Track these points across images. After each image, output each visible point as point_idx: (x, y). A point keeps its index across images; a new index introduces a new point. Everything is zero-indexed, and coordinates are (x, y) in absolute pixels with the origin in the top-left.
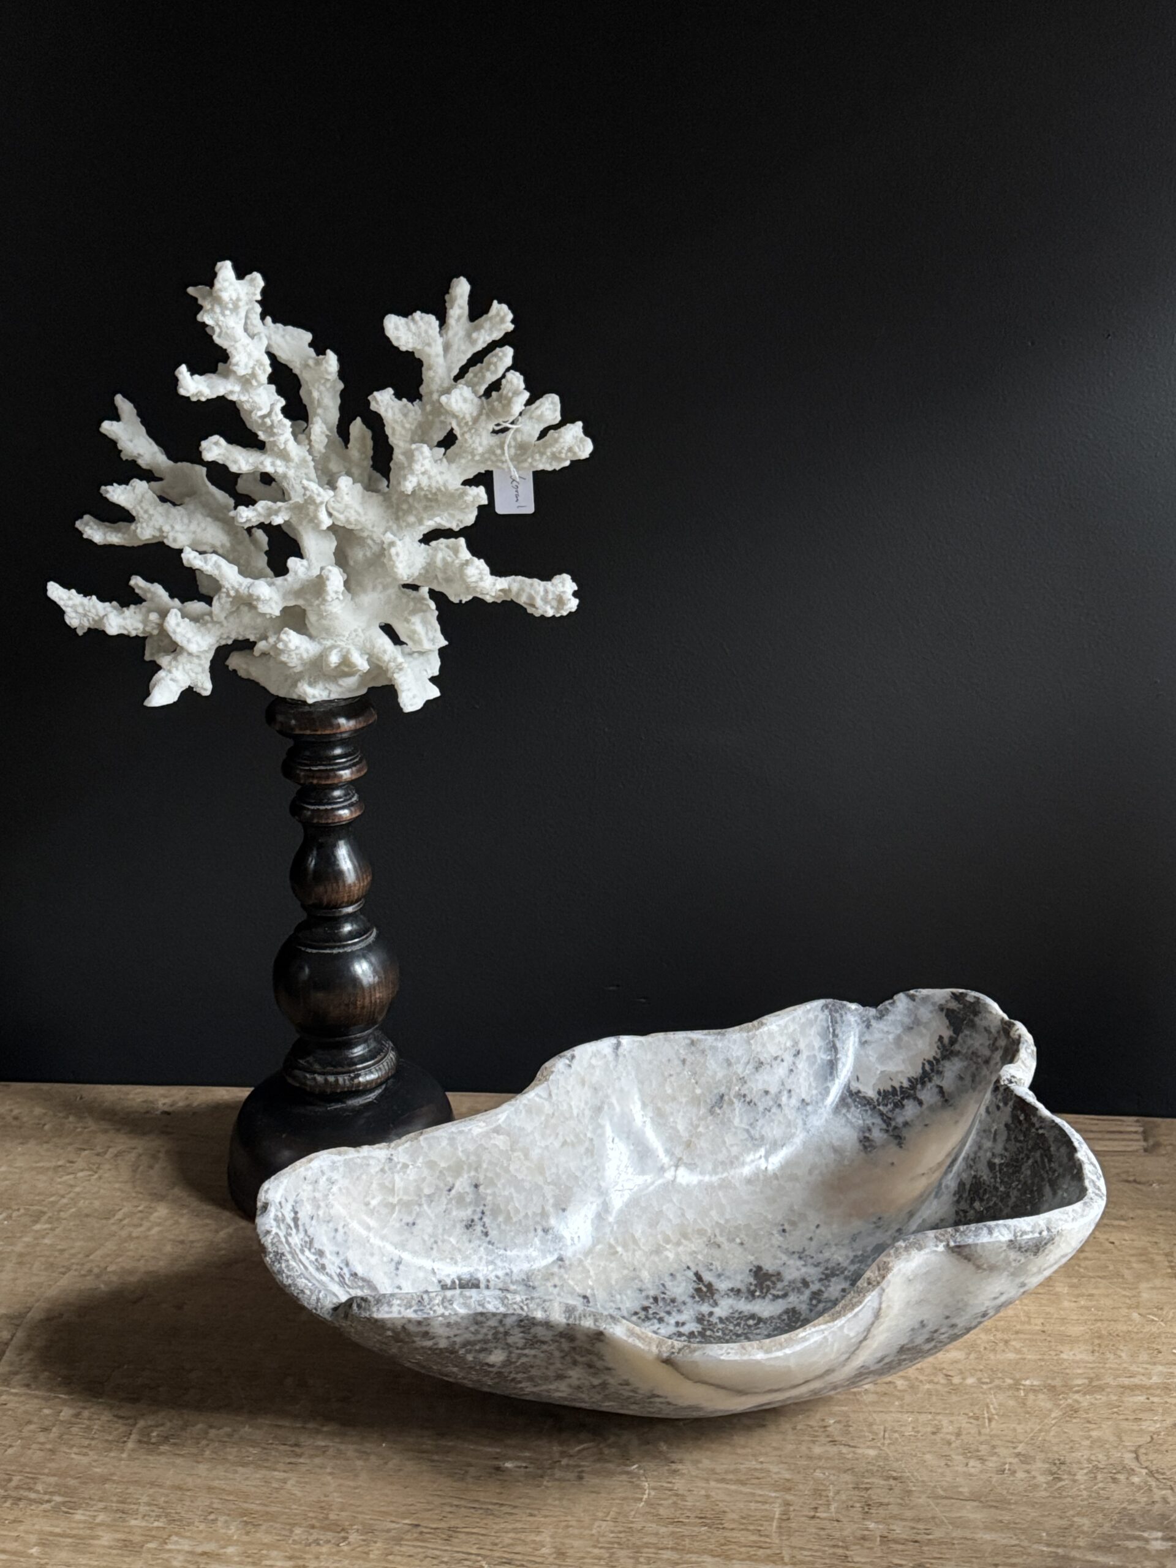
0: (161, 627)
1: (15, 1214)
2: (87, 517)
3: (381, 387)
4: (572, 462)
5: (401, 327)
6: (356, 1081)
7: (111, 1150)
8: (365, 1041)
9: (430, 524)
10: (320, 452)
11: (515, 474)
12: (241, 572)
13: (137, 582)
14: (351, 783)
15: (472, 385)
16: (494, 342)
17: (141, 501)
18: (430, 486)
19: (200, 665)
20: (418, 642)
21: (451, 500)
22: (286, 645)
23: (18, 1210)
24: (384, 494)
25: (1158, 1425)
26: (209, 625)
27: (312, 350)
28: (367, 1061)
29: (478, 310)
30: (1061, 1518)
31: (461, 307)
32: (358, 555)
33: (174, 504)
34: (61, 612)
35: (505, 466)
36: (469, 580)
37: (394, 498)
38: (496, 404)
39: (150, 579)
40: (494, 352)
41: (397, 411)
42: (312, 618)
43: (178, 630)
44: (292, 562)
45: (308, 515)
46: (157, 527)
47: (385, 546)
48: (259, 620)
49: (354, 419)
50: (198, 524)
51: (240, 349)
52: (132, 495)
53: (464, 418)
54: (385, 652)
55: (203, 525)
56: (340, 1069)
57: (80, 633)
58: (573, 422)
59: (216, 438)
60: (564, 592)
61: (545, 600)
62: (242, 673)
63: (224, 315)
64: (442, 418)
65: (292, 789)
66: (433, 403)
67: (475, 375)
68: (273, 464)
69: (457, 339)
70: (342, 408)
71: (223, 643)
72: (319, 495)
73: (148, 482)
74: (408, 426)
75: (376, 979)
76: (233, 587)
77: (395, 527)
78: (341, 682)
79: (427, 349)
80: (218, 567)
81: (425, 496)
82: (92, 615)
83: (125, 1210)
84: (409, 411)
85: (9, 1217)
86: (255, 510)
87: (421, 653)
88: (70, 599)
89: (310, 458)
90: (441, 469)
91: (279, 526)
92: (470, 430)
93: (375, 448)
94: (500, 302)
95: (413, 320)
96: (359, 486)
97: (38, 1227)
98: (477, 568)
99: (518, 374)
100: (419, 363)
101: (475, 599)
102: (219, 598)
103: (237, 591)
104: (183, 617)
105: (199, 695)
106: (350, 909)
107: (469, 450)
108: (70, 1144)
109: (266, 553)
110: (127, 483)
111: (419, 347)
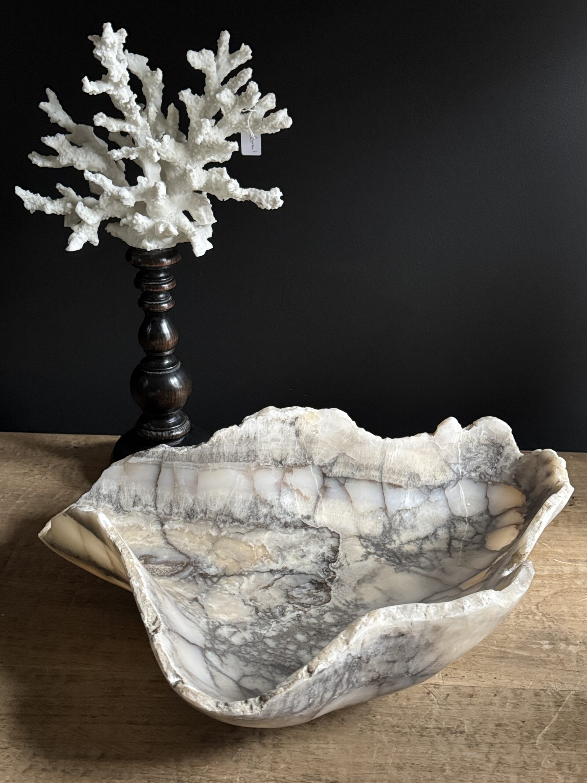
0: (73, 210)
1: (6, 496)
2: (34, 153)
3: (185, 88)
4: (281, 130)
5: (195, 57)
6: (171, 434)
7: (50, 465)
8: (175, 416)
9: (208, 160)
10: (153, 121)
11: (253, 135)
12: (113, 183)
13: (60, 186)
14: (169, 291)
15: (230, 88)
16: (242, 65)
17: (62, 145)
18: (209, 141)
19: (93, 230)
20: (202, 220)
21: (221, 149)
22: (137, 221)
23: (8, 494)
24: (185, 143)
25: (547, 593)
26: (98, 210)
27: (148, 67)
28: (177, 425)
29: (234, 48)
30: (503, 635)
31: (225, 47)
32: (172, 175)
33: (78, 147)
34: (23, 202)
35: (247, 131)
36: (229, 190)
37: (191, 145)
38: (244, 98)
39: (66, 185)
40: (242, 71)
41: (193, 101)
42: (149, 207)
43: (82, 213)
44: (140, 179)
45: (148, 155)
46: (70, 158)
47: (187, 172)
48: (122, 208)
49: (170, 104)
50: (91, 158)
51: (114, 67)
52: (57, 142)
53: (227, 106)
54: (186, 225)
55: (93, 158)
56: (163, 429)
57: (32, 212)
58: (283, 108)
59: (101, 114)
60: (276, 197)
61: (267, 201)
62: (113, 234)
63: (107, 51)
64: (215, 104)
65: (138, 293)
66: (211, 97)
67: (233, 83)
68: (130, 128)
69: (223, 63)
70: (163, 98)
71: (104, 219)
72: (154, 145)
73: (65, 134)
74: (198, 109)
75: (181, 387)
76: (110, 191)
77: (191, 161)
78: (164, 240)
79: (208, 69)
80: (102, 180)
81: (207, 146)
82: (38, 203)
83: (60, 494)
84: (199, 101)
85: (4, 497)
86: (121, 152)
87: (203, 226)
88: (26, 195)
89: (148, 124)
90: (215, 132)
91: (132, 161)
92: (230, 112)
93: (180, 119)
94: (246, 44)
95: (202, 53)
96: (173, 140)
97: (18, 502)
98: (234, 184)
99: (255, 83)
100: (204, 75)
101: (231, 199)
102: (103, 197)
103: (112, 193)
104: (84, 206)
105: (92, 245)
106: (168, 353)
107: (230, 122)
108: (30, 462)
109: (125, 172)
110: (54, 135)
111: (204, 67)
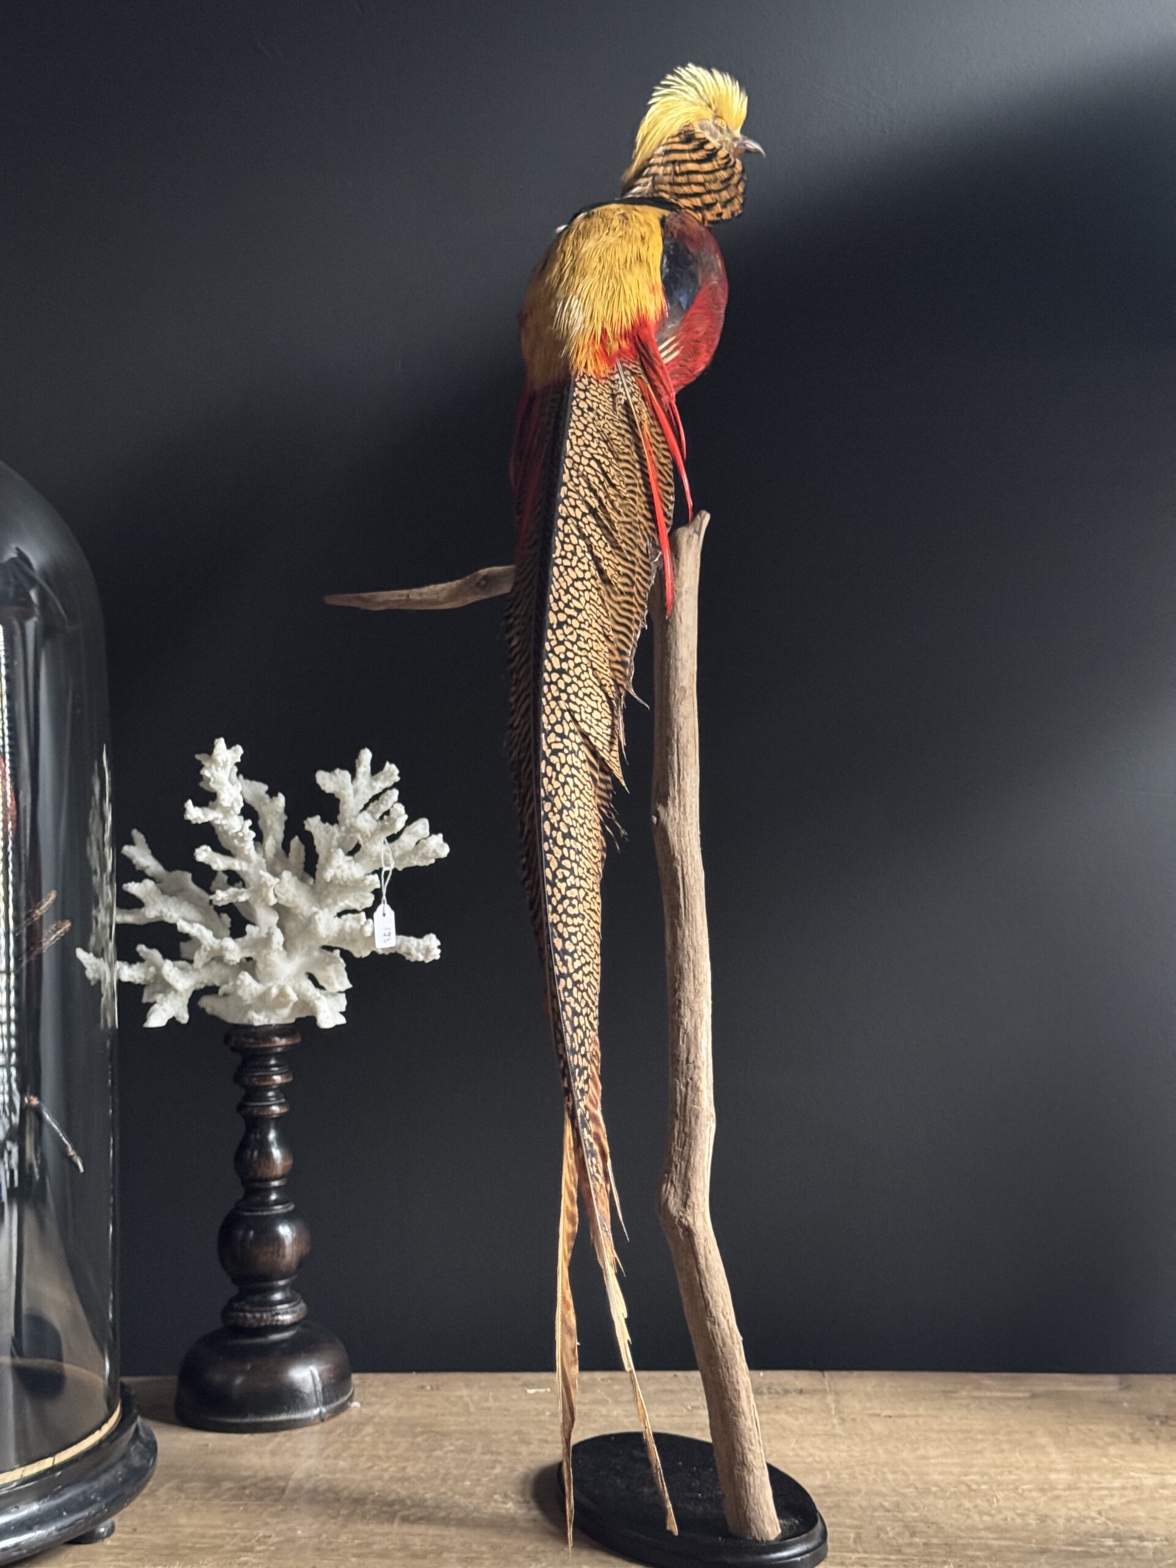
0: (156, 976)
3: (312, 815)
4: (436, 860)
5: (326, 778)
6: (276, 1318)
8: (282, 1292)
9: (342, 905)
10: (270, 857)
12: (213, 935)
13: (142, 948)
14: (282, 1087)
15: (372, 814)
16: (386, 788)
17: (150, 894)
18: (342, 877)
19: (182, 1001)
20: (332, 986)
21: (357, 885)
22: (242, 982)
24: (311, 884)
26: (191, 972)
27: (268, 793)
28: (283, 1304)
29: (376, 768)
31: (365, 767)
32: (293, 924)
33: (171, 896)
37: (318, 886)
38: (387, 824)
39: (150, 946)
40: (386, 794)
41: (322, 829)
42: (260, 966)
43: (171, 974)
45: (261, 895)
46: (160, 910)
47: (311, 917)
48: (224, 970)
49: (293, 837)
50: (185, 908)
51: (226, 791)
52: (143, 889)
53: (366, 834)
54: (309, 992)
55: (188, 908)
56: (264, 1310)
57: (93, 983)
58: (437, 834)
59: (204, 847)
60: (431, 946)
61: (418, 950)
62: (209, 1010)
63: (217, 770)
64: (352, 835)
65: (240, 1092)
66: (347, 826)
67: (374, 807)
68: (240, 864)
69: (362, 786)
70: (286, 832)
71: (198, 987)
72: (270, 882)
73: (152, 882)
74: (329, 839)
75: (295, 1240)
76: (209, 944)
77: (319, 907)
78: (279, 1011)
79: (342, 791)
81: (339, 884)
84: (330, 830)
86: (225, 894)
87: (333, 995)
88: (90, 960)
89: (264, 861)
90: (350, 867)
91: (240, 907)
92: (370, 841)
93: (307, 857)
94: (391, 762)
95: (335, 775)
96: (295, 878)
99: (402, 806)
100: (337, 801)
102: (199, 953)
103: (212, 947)
104: (173, 970)
105: (179, 1023)
106: (276, 1183)
107: (369, 854)
110: (139, 882)
111: (338, 790)
